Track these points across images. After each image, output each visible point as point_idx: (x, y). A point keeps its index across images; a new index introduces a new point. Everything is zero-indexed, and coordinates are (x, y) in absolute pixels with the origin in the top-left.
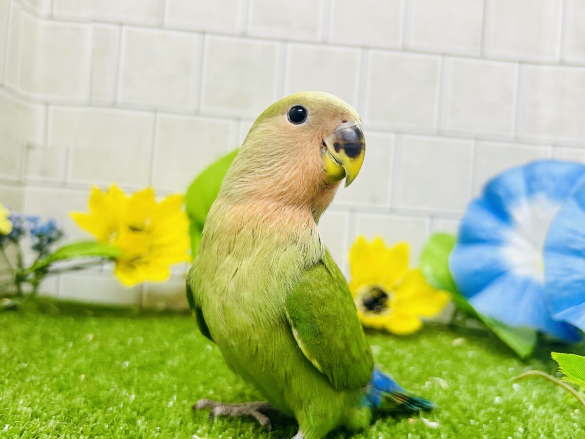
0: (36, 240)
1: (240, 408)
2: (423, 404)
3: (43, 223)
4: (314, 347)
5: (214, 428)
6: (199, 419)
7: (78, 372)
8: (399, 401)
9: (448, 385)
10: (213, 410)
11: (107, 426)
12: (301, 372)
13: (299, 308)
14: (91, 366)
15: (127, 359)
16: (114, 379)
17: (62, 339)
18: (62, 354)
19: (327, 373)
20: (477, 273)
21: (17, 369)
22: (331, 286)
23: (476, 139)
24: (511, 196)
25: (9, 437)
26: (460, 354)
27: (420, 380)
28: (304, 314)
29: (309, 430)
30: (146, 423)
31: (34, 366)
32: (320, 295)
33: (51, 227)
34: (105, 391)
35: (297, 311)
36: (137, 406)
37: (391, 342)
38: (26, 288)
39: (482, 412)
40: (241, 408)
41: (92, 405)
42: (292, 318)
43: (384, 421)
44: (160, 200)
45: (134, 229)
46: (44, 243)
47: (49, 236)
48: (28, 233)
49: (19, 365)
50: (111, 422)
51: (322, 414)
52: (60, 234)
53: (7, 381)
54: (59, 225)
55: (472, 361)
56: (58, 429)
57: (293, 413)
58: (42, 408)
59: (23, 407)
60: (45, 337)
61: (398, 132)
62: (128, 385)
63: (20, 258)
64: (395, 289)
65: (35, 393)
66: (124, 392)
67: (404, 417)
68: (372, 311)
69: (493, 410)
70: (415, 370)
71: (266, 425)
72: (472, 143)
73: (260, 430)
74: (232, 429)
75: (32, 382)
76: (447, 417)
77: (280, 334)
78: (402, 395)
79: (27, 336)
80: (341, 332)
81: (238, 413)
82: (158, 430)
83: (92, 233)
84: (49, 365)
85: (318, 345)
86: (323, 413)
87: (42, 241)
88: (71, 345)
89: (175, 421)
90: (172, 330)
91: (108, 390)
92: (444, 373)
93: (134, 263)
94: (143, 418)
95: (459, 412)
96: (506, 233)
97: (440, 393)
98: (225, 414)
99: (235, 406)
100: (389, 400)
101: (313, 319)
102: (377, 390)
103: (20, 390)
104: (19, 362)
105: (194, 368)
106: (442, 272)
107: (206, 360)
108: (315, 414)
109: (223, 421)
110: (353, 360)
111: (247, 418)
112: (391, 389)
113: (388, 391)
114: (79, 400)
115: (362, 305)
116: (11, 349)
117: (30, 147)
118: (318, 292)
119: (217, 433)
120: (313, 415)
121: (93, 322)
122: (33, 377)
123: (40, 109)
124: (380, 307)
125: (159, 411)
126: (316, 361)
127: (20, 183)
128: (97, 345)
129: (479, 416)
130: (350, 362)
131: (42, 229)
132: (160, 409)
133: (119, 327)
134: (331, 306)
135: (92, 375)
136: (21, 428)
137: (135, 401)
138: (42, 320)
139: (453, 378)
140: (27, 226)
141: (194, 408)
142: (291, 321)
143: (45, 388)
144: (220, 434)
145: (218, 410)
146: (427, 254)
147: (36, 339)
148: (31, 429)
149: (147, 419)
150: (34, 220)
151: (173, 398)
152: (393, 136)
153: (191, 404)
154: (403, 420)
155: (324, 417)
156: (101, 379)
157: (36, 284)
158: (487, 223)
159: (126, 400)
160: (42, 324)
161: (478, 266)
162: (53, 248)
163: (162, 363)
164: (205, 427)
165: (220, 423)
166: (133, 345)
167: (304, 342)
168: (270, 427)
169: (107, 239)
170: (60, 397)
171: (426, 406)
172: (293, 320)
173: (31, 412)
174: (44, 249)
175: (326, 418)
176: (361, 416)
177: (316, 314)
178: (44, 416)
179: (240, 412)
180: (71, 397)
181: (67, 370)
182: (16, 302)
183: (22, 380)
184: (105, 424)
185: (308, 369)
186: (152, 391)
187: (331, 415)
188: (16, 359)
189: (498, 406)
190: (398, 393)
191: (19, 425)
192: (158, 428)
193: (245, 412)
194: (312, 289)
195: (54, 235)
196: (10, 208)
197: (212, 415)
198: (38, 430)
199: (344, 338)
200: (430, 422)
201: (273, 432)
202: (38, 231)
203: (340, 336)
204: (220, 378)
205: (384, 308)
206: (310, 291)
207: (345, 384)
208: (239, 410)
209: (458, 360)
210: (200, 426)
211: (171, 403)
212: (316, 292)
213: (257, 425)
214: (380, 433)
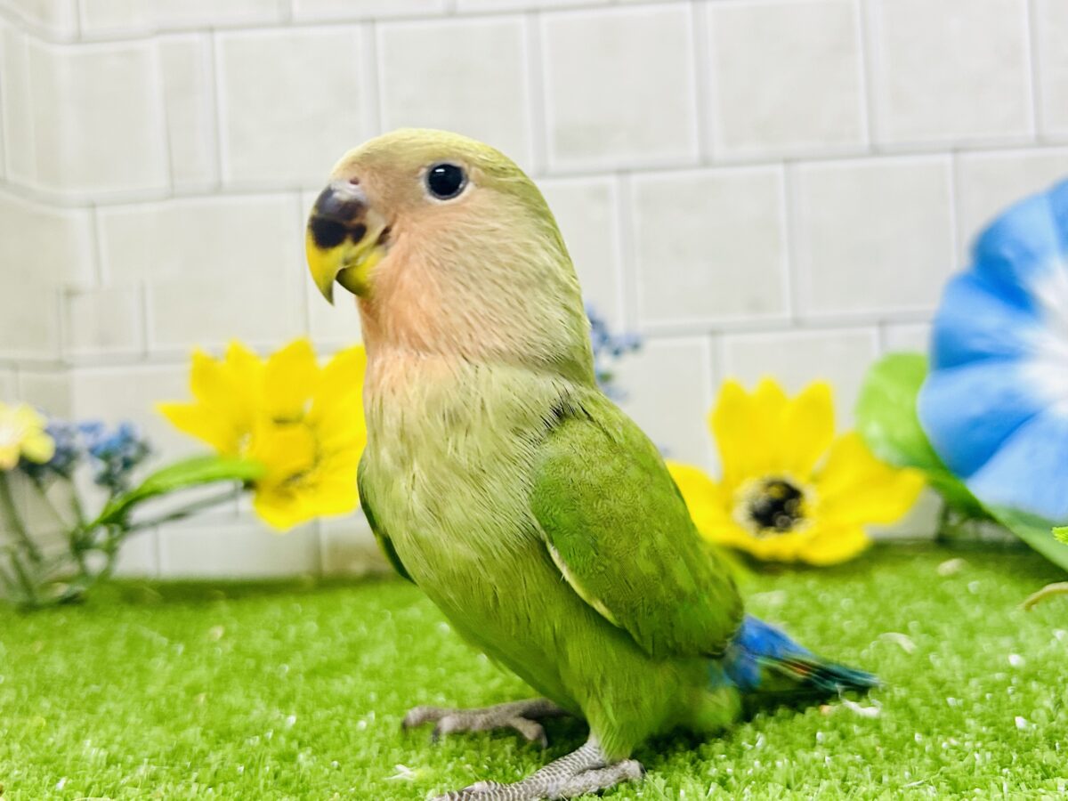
0: (101, 466)
1: (487, 716)
2: (850, 678)
3: (110, 431)
4: (593, 577)
5: (439, 754)
6: (415, 744)
7: (193, 691)
8: (799, 675)
9: (917, 644)
10: (439, 724)
11: (242, 768)
12: (581, 628)
13: (555, 507)
14: (219, 679)
15: (286, 660)
16: (259, 695)
17: (165, 641)
18: (166, 666)
19: (627, 626)
20: (976, 423)
21: (83, 695)
22: (616, 460)
23: (956, 150)
24: (1030, 256)
25: (67, 794)
26: (950, 588)
27: (858, 642)
28: (565, 519)
29: (607, 733)
30: (315, 758)
31: (112, 688)
32: (595, 481)
33: (126, 438)
34: (241, 716)
35: (551, 514)
36: (300, 734)
37: (811, 582)
38: (95, 562)
39: (974, 682)
40: (490, 714)
41: (216, 737)
42: (545, 527)
43: (771, 714)
44: (324, 362)
45: (281, 422)
46: (118, 469)
47: (123, 454)
48: (85, 455)
49: (86, 690)
50: (249, 761)
51: (628, 701)
52: (144, 450)
53: (63, 715)
54: (140, 434)
55: (975, 598)
56: (154, 778)
57: (578, 709)
58: (125, 749)
59: (91, 749)
60: (133, 643)
61: (788, 161)
62: (285, 703)
63: (76, 506)
64: (815, 479)
65: (113, 728)
66: (276, 713)
67: (812, 704)
68: (772, 528)
69: (999, 676)
70: (852, 627)
71: (538, 738)
72: (947, 159)
73: (525, 748)
74: (472, 752)
75: (108, 712)
76: (901, 697)
77: (533, 563)
78: (803, 662)
79: (102, 642)
80: (646, 543)
81: (484, 724)
82: (336, 767)
83: (204, 442)
84: (141, 686)
85: (600, 573)
86: (631, 698)
87: (111, 465)
88: (181, 648)
89: (368, 751)
90: (374, 605)
91: (247, 713)
92: (913, 625)
93: (292, 488)
94: (309, 751)
95: (930, 688)
96: (1028, 333)
97: (898, 659)
98: (459, 728)
99: (479, 713)
100: (776, 674)
101: (584, 527)
102: (750, 656)
103: (87, 727)
104: (85, 685)
105: (413, 662)
106: (905, 432)
107: (437, 649)
108: (617, 704)
109: (458, 741)
110: (681, 595)
111: (500, 732)
112: (780, 652)
113: (772, 657)
114: (192, 734)
115: (750, 519)
116: (72, 667)
117: (70, 294)
118: (589, 473)
119: (445, 761)
120: (612, 705)
121: (223, 608)
122: (112, 705)
123: (79, 217)
124: (786, 518)
125: (339, 737)
126: (600, 603)
127: (61, 365)
128: (229, 646)
129: (966, 690)
130: (673, 598)
131: (110, 442)
132: (342, 734)
133: (273, 610)
134: (619, 498)
135: (220, 692)
136: (88, 780)
137: (295, 726)
138: (130, 614)
139: (930, 632)
140: (81, 442)
141: (404, 726)
142: (543, 534)
143: (132, 719)
144: (449, 761)
145: (447, 724)
146: (870, 399)
147: (117, 648)
148: (106, 780)
149: (315, 752)
150: (92, 429)
151: (369, 716)
152: (779, 169)
153: (399, 720)
154: (810, 711)
155: (633, 707)
156: (235, 698)
157: (111, 550)
158: (988, 318)
159: (278, 725)
160: (130, 622)
161: (976, 409)
162: (136, 479)
163: (354, 660)
164: (424, 754)
165: (452, 745)
166: (299, 637)
167: (572, 570)
168: (544, 742)
169: (234, 449)
170: (157, 731)
171: (858, 681)
172: (545, 530)
173: (105, 759)
174: (118, 481)
175: (637, 708)
176: (718, 706)
177: (589, 518)
178: (130, 762)
179: (488, 723)
180: (179, 728)
181: (174, 690)
182: (80, 588)
183: (91, 711)
184: (238, 765)
185: (594, 623)
186: (328, 707)
187: (646, 703)
188: (81, 680)
189: (1012, 671)
190: (795, 660)
191: (84, 778)
192: (336, 763)
193: (499, 723)
194: (575, 470)
195: (132, 452)
196: (48, 414)
197: (437, 733)
198: (118, 782)
199: (653, 554)
200: (862, 707)
201: (550, 749)
202: (102, 449)
203: (643, 551)
204: (459, 675)
205: (796, 520)
206: (572, 472)
207: (670, 643)
208: (486, 719)
209: (944, 599)
210: (413, 753)
211: (362, 724)
212: (587, 475)
213: (521, 740)
214: (759, 734)
